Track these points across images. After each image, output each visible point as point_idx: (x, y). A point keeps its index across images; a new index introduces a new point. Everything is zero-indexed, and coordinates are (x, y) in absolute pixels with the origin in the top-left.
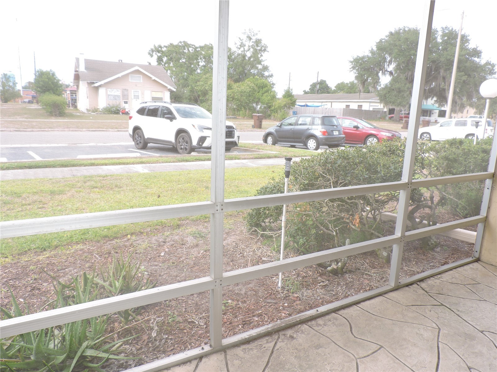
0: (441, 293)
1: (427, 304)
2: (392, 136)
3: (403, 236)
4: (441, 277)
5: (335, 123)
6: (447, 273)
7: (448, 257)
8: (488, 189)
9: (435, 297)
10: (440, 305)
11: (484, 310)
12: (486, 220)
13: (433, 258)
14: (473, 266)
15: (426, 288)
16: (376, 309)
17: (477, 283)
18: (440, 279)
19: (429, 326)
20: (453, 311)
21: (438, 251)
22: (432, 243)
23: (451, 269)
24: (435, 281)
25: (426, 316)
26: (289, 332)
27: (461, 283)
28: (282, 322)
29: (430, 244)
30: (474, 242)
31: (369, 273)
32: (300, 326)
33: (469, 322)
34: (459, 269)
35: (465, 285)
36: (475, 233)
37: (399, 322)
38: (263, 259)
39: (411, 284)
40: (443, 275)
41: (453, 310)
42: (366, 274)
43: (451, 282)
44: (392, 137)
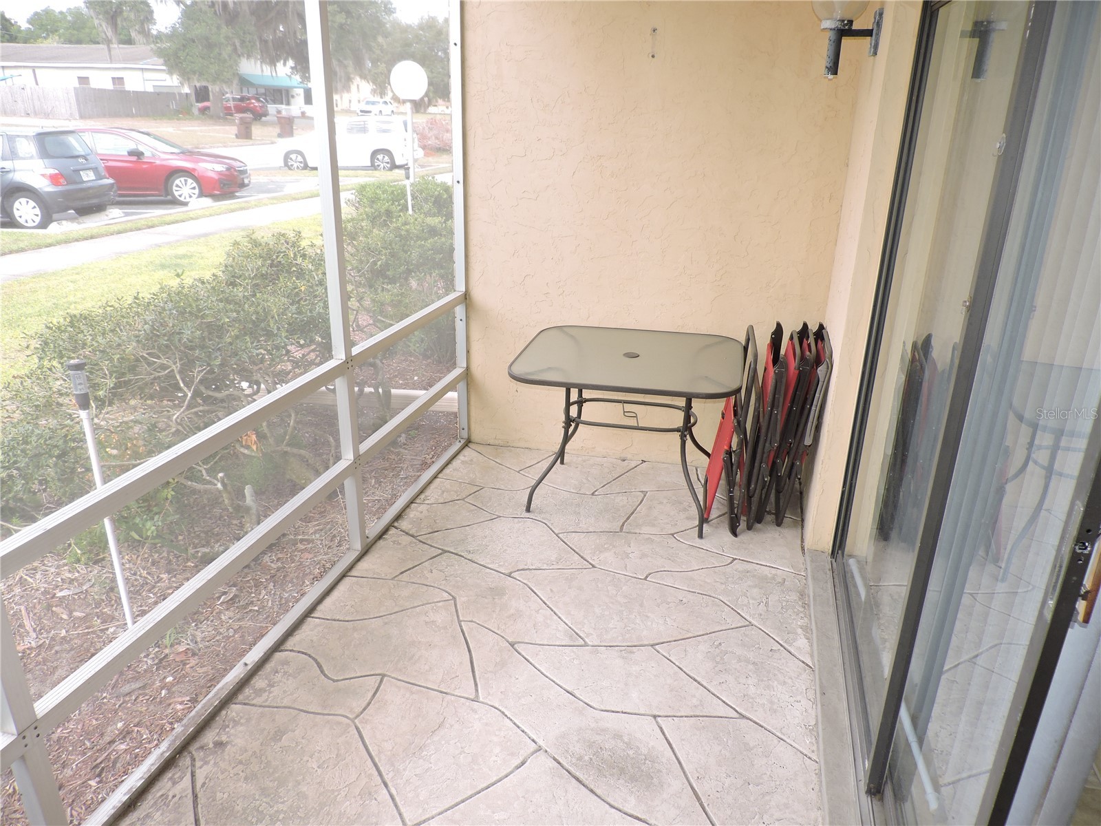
0: (436, 530)
1: (422, 561)
2: (228, 169)
3: (358, 457)
4: (426, 496)
5: (80, 150)
6: (433, 486)
7: (421, 448)
8: (461, 320)
9: (429, 542)
10: (441, 554)
11: (501, 536)
12: (467, 375)
13: (400, 460)
14: (465, 456)
15: (410, 529)
16: (347, 607)
17: (479, 488)
18: (427, 502)
19: (438, 600)
20: (463, 557)
21: (402, 441)
23: (435, 477)
24: (419, 509)
25: (428, 584)
26: (209, 737)
27: (458, 498)
28: (185, 726)
30: (456, 410)
31: (306, 537)
32: (224, 712)
33: (490, 566)
34: (447, 471)
35: (463, 499)
37: (393, 616)
39: (385, 531)
40: (428, 492)
41: (462, 554)
42: (302, 541)
43: (442, 501)
44: (227, 173)
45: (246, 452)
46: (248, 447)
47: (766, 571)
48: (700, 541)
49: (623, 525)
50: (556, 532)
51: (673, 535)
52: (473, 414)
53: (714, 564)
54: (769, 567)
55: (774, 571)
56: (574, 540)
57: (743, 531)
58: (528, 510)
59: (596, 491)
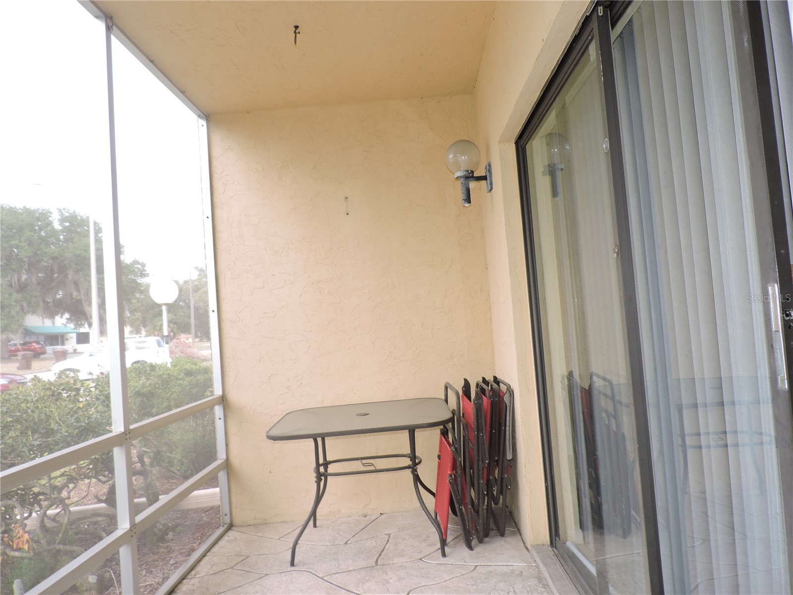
3: (133, 525)
4: (197, 572)
6: (202, 563)
7: (188, 540)
8: (220, 419)
11: (272, 589)
12: (227, 465)
13: (169, 551)
14: (229, 537)
17: (245, 557)
18: (197, 576)
21: (170, 538)
22: (160, 529)
23: (204, 556)
24: (190, 583)
27: (227, 568)
29: (157, 532)
30: (218, 503)
34: (214, 550)
35: (232, 568)
36: (217, 490)
40: (198, 569)
43: (212, 572)
45: (17, 554)
46: (19, 550)
47: (505, 569)
48: (446, 558)
49: (377, 560)
50: (321, 576)
51: (421, 559)
52: (234, 499)
53: (461, 572)
54: (506, 565)
55: (511, 568)
56: (338, 579)
57: (476, 545)
58: (292, 564)
59: (348, 541)
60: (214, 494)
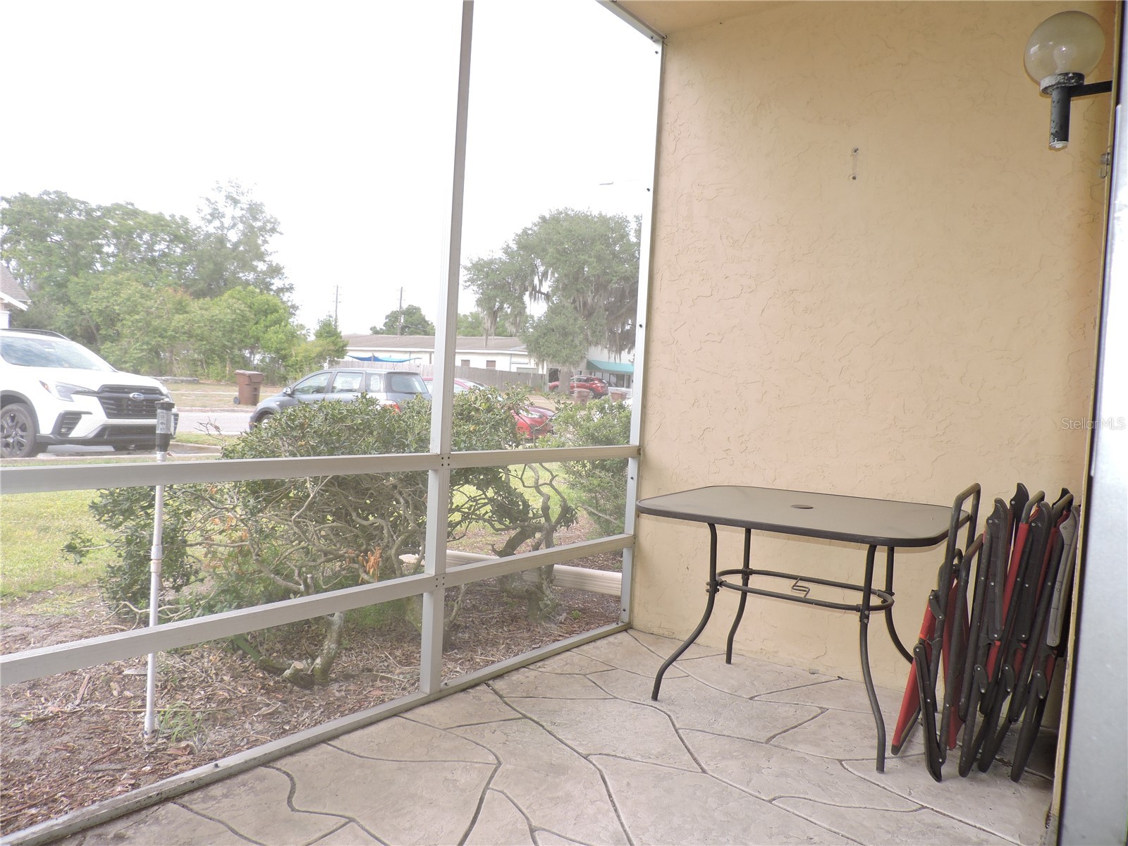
0: (531, 695)
1: (491, 720)
2: (540, 417)
3: (439, 574)
4: (544, 665)
5: (418, 388)
6: (558, 657)
8: (632, 479)
9: (514, 706)
10: (519, 719)
11: (605, 717)
12: (634, 544)
14: (616, 639)
15: (503, 690)
16: (372, 744)
17: (610, 668)
18: (540, 670)
19: (479, 760)
20: (543, 727)
21: (560, 620)
22: (545, 604)
23: (568, 649)
24: (526, 674)
25: (480, 743)
26: (119, 827)
27: (579, 673)
28: (103, 806)
29: (542, 606)
31: (389, 676)
32: (156, 808)
33: (568, 742)
34: (585, 647)
35: (585, 675)
36: (619, 575)
37: (413, 764)
38: (126, 672)
39: (474, 685)
40: (549, 661)
41: (544, 724)
42: (383, 678)
43: (559, 672)
44: (539, 420)
47: (971, 834)
48: (882, 776)
49: (774, 737)
50: (677, 726)
51: (840, 761)
52: (637, 593)
53: (887, 806)
54: (980, 829)
55: (984, 836)
56: (693, 740)
57: (952, 777)
58: (655, 697)
59: (756, 696)
60: (612, 580)
